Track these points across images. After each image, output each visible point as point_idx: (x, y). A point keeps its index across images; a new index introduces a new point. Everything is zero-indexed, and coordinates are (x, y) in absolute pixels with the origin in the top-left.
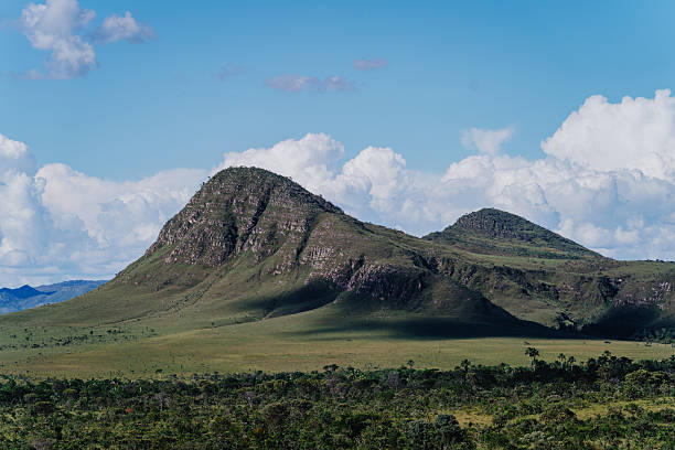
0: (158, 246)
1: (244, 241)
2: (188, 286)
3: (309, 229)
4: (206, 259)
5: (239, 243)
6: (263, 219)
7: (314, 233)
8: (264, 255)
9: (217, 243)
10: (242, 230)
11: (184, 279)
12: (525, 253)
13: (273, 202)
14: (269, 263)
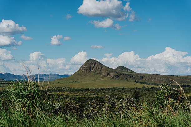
0: (80, 70)
1: (92, 69)
2: (85, 75)
3: (101, 68)
4: (87, 72)
5: (92, 70)
6: (95, 67)
7: (102, 69)
8: (95, 71)
9: (89, 70)
10: (92, 68)
11: (84, 74)
12: (127, 72)
13: (96, 64)
14: (96, 73)
